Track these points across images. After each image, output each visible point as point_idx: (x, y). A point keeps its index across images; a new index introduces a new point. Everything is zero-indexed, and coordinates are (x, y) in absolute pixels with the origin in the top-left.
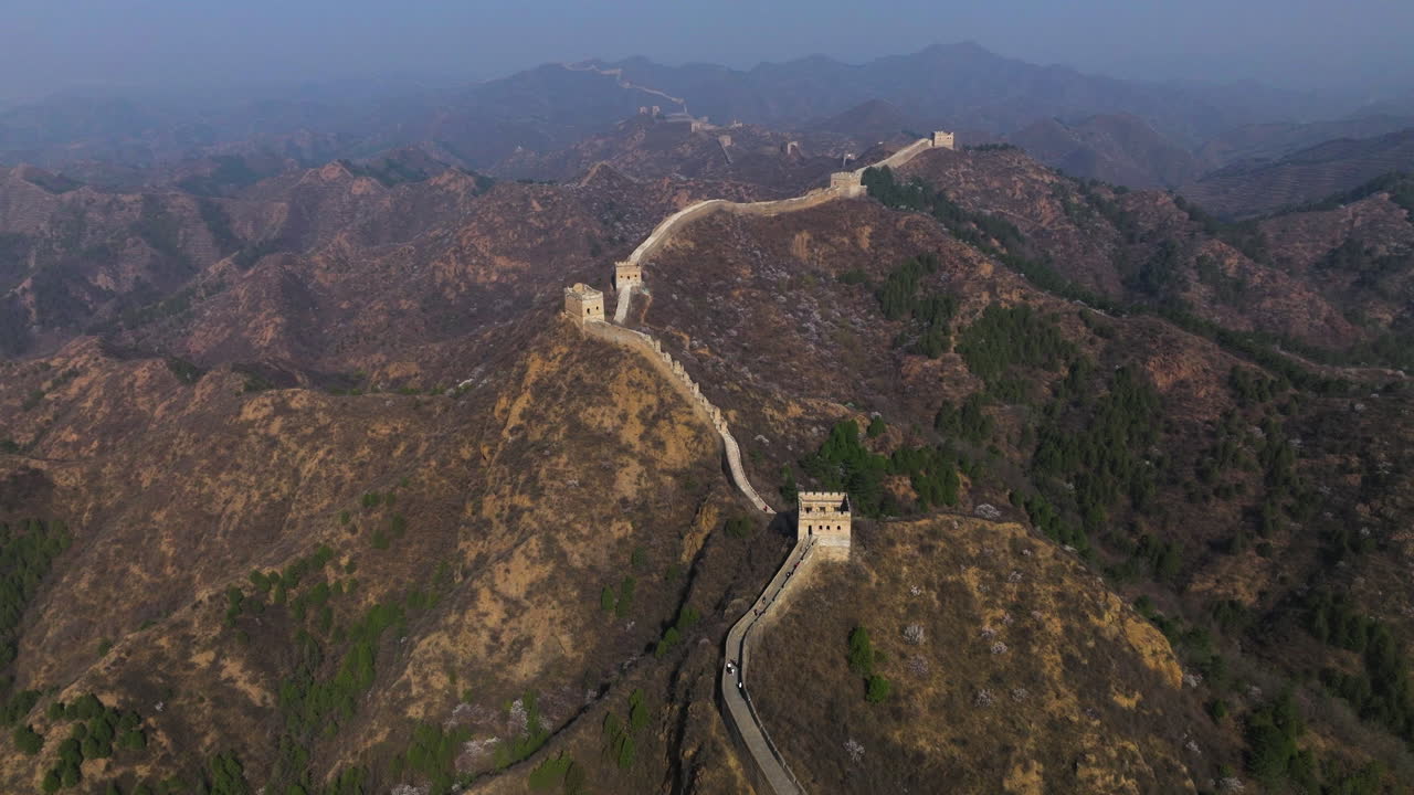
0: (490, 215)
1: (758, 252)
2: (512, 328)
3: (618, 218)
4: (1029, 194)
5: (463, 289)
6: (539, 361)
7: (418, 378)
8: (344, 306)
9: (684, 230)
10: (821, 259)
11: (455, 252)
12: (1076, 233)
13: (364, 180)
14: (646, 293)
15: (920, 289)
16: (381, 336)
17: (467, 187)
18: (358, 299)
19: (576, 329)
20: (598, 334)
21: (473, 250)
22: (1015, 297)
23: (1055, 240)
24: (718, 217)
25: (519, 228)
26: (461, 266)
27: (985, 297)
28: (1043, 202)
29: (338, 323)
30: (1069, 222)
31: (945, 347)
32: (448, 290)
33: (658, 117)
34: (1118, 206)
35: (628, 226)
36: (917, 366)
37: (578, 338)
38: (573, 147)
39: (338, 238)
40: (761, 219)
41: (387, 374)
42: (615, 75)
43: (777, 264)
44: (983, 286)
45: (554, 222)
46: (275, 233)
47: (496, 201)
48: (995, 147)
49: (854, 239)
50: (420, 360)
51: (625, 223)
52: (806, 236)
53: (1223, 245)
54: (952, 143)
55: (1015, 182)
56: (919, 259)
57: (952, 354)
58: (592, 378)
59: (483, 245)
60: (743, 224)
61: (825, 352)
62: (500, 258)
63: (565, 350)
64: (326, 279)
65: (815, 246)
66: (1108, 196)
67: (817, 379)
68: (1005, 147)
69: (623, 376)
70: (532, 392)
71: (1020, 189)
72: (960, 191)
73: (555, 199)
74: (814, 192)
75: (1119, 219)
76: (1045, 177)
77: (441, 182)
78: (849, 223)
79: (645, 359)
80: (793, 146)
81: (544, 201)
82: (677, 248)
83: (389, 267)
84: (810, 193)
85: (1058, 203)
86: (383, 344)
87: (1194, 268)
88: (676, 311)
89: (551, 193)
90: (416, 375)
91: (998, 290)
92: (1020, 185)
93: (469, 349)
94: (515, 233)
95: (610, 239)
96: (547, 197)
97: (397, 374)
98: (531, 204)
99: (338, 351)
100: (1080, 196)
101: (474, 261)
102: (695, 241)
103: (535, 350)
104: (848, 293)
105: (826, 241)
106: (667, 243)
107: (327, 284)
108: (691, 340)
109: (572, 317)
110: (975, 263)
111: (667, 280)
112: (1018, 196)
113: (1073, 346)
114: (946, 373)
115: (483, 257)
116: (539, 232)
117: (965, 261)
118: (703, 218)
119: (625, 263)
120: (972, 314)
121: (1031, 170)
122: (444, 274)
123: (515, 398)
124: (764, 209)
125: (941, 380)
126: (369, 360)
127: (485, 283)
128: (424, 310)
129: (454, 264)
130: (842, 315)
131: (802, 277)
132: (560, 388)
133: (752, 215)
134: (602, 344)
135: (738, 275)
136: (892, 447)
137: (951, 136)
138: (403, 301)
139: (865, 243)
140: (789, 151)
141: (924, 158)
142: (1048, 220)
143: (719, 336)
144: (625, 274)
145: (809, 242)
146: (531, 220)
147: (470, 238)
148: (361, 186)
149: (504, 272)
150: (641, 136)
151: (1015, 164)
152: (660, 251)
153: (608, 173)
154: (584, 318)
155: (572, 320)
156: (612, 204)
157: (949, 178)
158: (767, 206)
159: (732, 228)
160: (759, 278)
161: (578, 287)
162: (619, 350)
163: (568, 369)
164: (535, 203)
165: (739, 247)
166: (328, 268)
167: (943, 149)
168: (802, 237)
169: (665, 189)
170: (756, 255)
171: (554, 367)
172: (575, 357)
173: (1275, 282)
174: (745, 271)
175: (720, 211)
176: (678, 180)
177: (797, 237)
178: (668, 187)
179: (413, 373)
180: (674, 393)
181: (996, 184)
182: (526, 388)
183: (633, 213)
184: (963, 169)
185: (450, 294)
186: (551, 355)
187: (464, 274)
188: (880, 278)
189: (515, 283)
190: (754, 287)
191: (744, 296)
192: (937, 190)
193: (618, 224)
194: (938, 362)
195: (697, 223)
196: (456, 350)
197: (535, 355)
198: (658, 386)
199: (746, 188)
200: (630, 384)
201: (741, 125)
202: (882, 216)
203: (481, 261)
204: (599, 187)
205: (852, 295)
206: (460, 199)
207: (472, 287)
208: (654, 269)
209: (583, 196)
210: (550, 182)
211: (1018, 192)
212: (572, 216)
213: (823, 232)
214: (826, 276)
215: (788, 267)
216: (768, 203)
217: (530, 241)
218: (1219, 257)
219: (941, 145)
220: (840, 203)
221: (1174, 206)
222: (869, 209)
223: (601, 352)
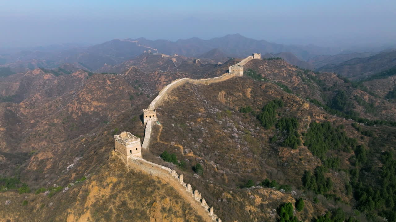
0: (91, 86)
1: (206, 101)
2: (94, 137)
3: (139, 86)
4: (289, 75)
5: (80, 114)
6: (96, 188)
7: (52, 160)
8: (32, 122)
9: (173, 92)
10: (231, 103)
11: (76, 100)
12: (308, 88)
13: (48, 75)
14: (159, 124)
15: (277, 115)
16: (45, 134)
17: (85, 76)
18: (38, 119)
19: (123, 164)
20: (138, 168)
21: (84, 99)
22: (321, 118)
23: (301, 91)
24: (187, 86)
25: (102, 91)
26: (79, 106)
27: (309, 118)
28: (294, 77)
29: (29, 129)
30: (305, 84)
31: (299, 144)
32: (74, 115)
33: (150, 53)
34: (317, 78)
35: (143, 89)
36: (287, 153)
37: (124, 171)
38: (123, 63)
39: (36, 95)
40: (204, 86)
41: (38, 158)
42: (136, 43)
43: (213, 105)
44: (307, 113)
45: (116, 88)
46: (13, 94)
47: (93, 81)
48: (274, 58)
49: (244, 93)
50: (53, 151)
51: (142, 88)
52: (223, 93)
53: (362, 91)
54: (260, 57)
55: (283, 70)
56: (274, 101)
57: (302, 146)
58: (135, 204)
59: (88, 97)
60: (198, 88)
61: (245, 148)
62: (94, 102)
63: (115, 180)
64: (25, 112)
65: (228, 97)
66: (314, 75)
67: (244, 162)
68: (278, 59)
69: (158, 205)
70: (91, 213)
71: (285, 73)
72: (266, 74)
73: (116, 79)
74: (224, 74)
75: (319, 83)
76: (293, 68)
77: (76, 75)
78: (241, 87)
79: (172, 189)
80: (198, 61)
81: (111, 80)
82: (170, 100)
83: (51, 106)
84: (223, 75)
85: (299, 78)
86: (46, 138)
87: (354, 100)
88: (175, 133)
89: (114, 77)
90: (51, 158)
91: (314, 115)
92: (285, 71)
93: (75, 146)
94: (100, 92)
95: (137, 94)
96: (113, 79)
97: (42, 158)
98: (106, 81)
99: (27, 141)
100: (305, 75)
101: (84, 103)
102: (178, 96)
103: (94, 180)
104: (245, 117)
105: (232, 94)
106: (166, 98)
107: (25, 114)
108: (184, 149)
109: (119, 154)
110: (301, 103)
111: (168, 115)
112: (285, 75)
113: (354, 141)
114: (302, 156)
115: (88, 102)
116: (110, 92)
117: (297, 102)
118: (181, 86)
119: (148, 109)
120: (306, 127)
121: (288, 66)
122: (72, 109)
123: (80, 215)
124: (205, 82)
125: (301, 159)
126: (40, 144)
127: (88, 112)
128: (63, 123)
129: (76, 105)
130: (244, 127)
131: (225, 111)
132: (111, 211)
133: (200, 84)
134: (140, 176)
135: (199, 112)
136: (310, 215)
137: (260, 55)
138: (55, 120)
139: (249, 95)
140: (197, 62)
141: (251, 63)
142: (297, 84)
143: (195, 143)
144: (148, 115)
145: (225, 95)
146: (107, 87)
147: (82, 95)
148: (47, 77)
149: (96, 107)
150: (145, 60)
151: (282, 64)
152: (163, 102)
153: (136, 70)
154: (128, 157)
155: (119, 157)
156: (137, 81)
157: (261, 69)
158: (206, 81)
159: (194, 90)
160: (208, 113)
161: (124, 134)
162: (154, 182)
163: (116, 195)
164: (108, 81)
165: (198, 99)
166: (26, 107)
167: (257, 59)
168: (222, 94)
169: (156, 76)
170: (205, 102)
171: (107, 192)
172: (122, 185)
173: (384, 104)
174: (202, 110)
175: (187, 83)
176: (161, 72)
177: (220, 93)
178: (157, 75)
179: (50, 157)
180: (196, 216)
181: (277, 71)
182: (87, 208)
183: (145, 84)
184: (265, 66)
185: (74, 116)
186: (105, 184)
187: (80, 108)
188: (258, 110)
189: (100, 111)
190: (207, 117)
191: (203, 121)
192: (258, 74)
193: (140, 88)
194: (297, 151)
195: (178, 88)
196: (69, 147)
197: (94, 183)
198: (184, 211)
199: (185, 74)
200: (163, 210)
201: (177, 55)
202: (254, 84)
203: (87, 103)
204: (132, 75)
205: (246, 118)
206: (82, 80)
207: (83, 113)
208: (161, 111)
209: (126, 78)
210: (114, 74)
211: (285, 74)
212: (122, 85)
213: (231, 91)
214: (234, 109)
215: (218, 106)
216: (206, 79)
217: (107, 95)
218: (361, 95)
219: (257, 58)
220: (236, 79)
221: (337, 78)
222: (249, 81)
223: (141, 182)
